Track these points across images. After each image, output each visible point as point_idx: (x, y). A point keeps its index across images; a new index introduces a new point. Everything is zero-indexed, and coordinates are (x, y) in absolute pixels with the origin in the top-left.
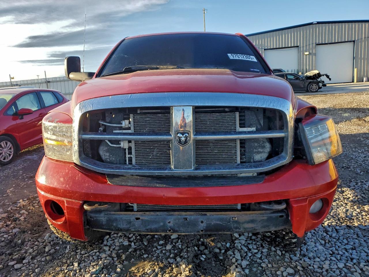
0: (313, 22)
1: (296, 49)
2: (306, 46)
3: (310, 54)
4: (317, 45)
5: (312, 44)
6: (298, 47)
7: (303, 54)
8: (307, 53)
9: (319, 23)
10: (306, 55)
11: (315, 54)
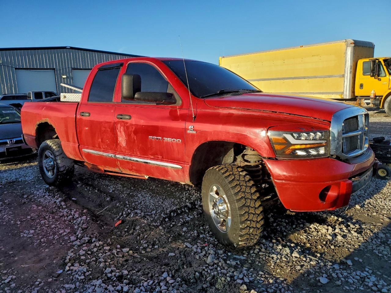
0: (66, 47)
1: (52, 71)
2: (63, 69)
3: (67, 77)
4: (73, 69)
5: (68, 68)
6: (54, 69)
7: (61, 77)
8: (64, 77)
9: (72, 48)
10: (63, 78)
11: (72, 78)
